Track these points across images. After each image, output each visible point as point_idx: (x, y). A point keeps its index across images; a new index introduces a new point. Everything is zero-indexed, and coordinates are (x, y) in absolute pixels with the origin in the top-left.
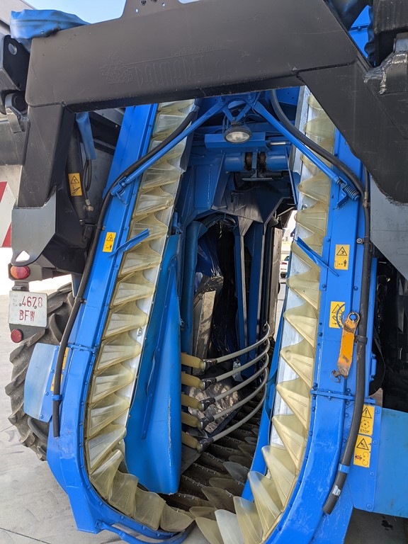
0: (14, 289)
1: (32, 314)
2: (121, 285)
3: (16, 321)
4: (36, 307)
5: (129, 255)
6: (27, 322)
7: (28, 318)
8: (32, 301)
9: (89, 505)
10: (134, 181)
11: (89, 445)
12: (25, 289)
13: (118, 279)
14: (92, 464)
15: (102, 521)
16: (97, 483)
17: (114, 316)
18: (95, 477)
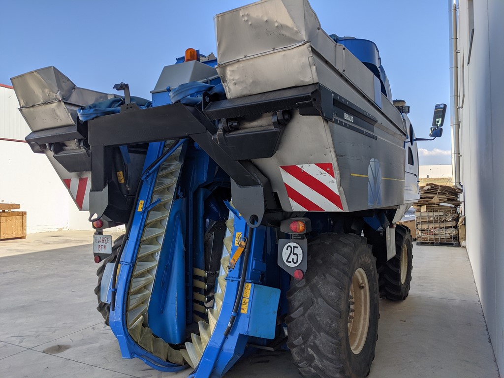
0: (95, 234)
1: (105, 246)
2: (147, 229)
3: (97, 252)
4: (106, 243)
5: (152, 213)
6: (102, 251)
7: (103, 249)
8: (104, 239)
9: (127, 344)
10: (154, 172)
11: (128, 314)
12: (101, 233)
13: (145, 226)
14: (129, 324)
15: (135, 353)
16: (132, 333)
17: (142, 246)
18: (131, 330)
